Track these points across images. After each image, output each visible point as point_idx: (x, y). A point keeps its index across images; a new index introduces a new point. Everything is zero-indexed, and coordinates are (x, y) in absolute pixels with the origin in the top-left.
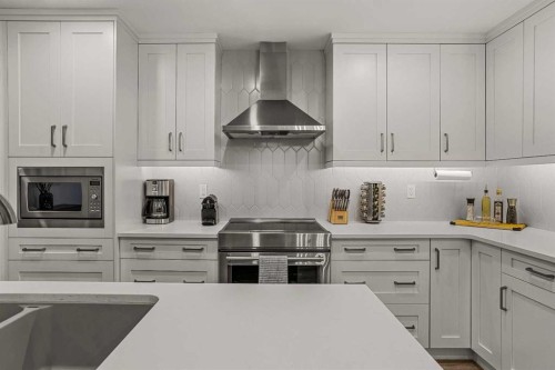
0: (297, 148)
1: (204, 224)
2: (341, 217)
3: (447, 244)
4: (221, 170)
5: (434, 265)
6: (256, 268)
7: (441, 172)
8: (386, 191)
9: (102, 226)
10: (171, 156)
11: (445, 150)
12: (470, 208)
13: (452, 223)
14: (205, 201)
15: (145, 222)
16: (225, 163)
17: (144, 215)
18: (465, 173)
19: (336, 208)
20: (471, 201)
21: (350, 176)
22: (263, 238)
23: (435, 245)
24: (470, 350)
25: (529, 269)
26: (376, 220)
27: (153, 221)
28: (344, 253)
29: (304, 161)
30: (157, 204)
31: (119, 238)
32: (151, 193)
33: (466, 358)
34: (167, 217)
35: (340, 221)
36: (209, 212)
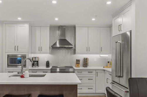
0: (68, 50)
1: (47, 67)
2: (78, 66)
3: (99, 71)
4: (50, 55)
5: (96, 75)
7: (101, 55)
8: (89, 60)
9: (26, 67)
10: (39, 52)
11: (101, 51)
12: (108, 64)
13: (104, 67)
14: (47, 62)
15: (32, 67)
16: (51, 53)
17: (32, 65)
18: (107, 56)
19: (77, 64)
20: (109, 62)
21: (81, 57)
22: (60, 69)
23: (97, 71)
24: (104, 93)
25: (110, 74)
26: (86, 66)
27: (34, 66)
28: (77, 73)
29: (70, 52)
30: (35, 63)
31: (29, 70)
32: (34, 60)
33: (104, 95)
34: (38, 66)
35: (78, 67)
36: (48, 64)
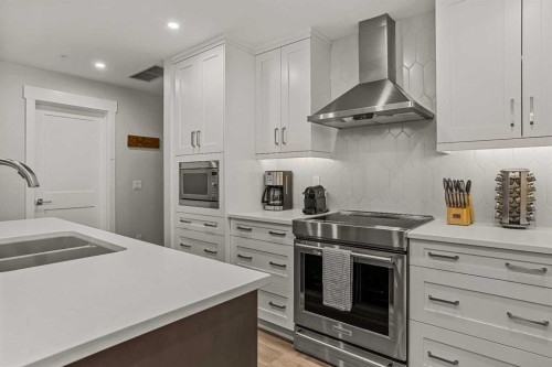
1: (305, 212)
2: (457, 216)
4: (332, 161)
6: (320, 258)
9: (218, 207)
10: (277, 149)
14: (306, 191)
15: (264, 208)
16: (336, 154)
17: (263, 201)
19: (451, 203)
21: (483, 164)
27: (270, 208)
28: (427, 257)
30: (274, 193)
31: (230, 218)
34: (282, 204)
35: (456, 220)
